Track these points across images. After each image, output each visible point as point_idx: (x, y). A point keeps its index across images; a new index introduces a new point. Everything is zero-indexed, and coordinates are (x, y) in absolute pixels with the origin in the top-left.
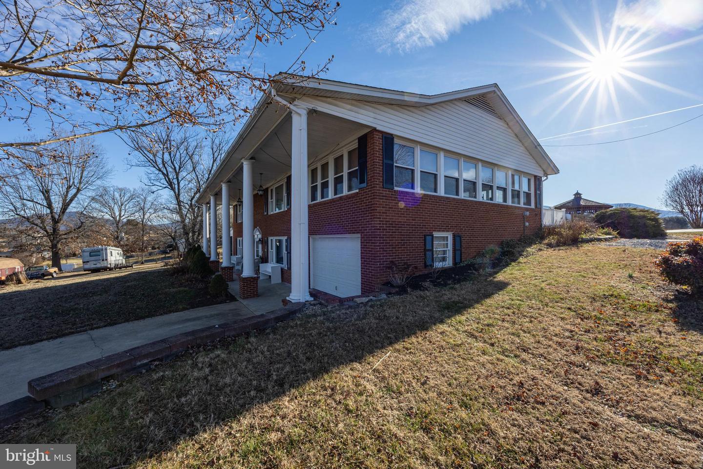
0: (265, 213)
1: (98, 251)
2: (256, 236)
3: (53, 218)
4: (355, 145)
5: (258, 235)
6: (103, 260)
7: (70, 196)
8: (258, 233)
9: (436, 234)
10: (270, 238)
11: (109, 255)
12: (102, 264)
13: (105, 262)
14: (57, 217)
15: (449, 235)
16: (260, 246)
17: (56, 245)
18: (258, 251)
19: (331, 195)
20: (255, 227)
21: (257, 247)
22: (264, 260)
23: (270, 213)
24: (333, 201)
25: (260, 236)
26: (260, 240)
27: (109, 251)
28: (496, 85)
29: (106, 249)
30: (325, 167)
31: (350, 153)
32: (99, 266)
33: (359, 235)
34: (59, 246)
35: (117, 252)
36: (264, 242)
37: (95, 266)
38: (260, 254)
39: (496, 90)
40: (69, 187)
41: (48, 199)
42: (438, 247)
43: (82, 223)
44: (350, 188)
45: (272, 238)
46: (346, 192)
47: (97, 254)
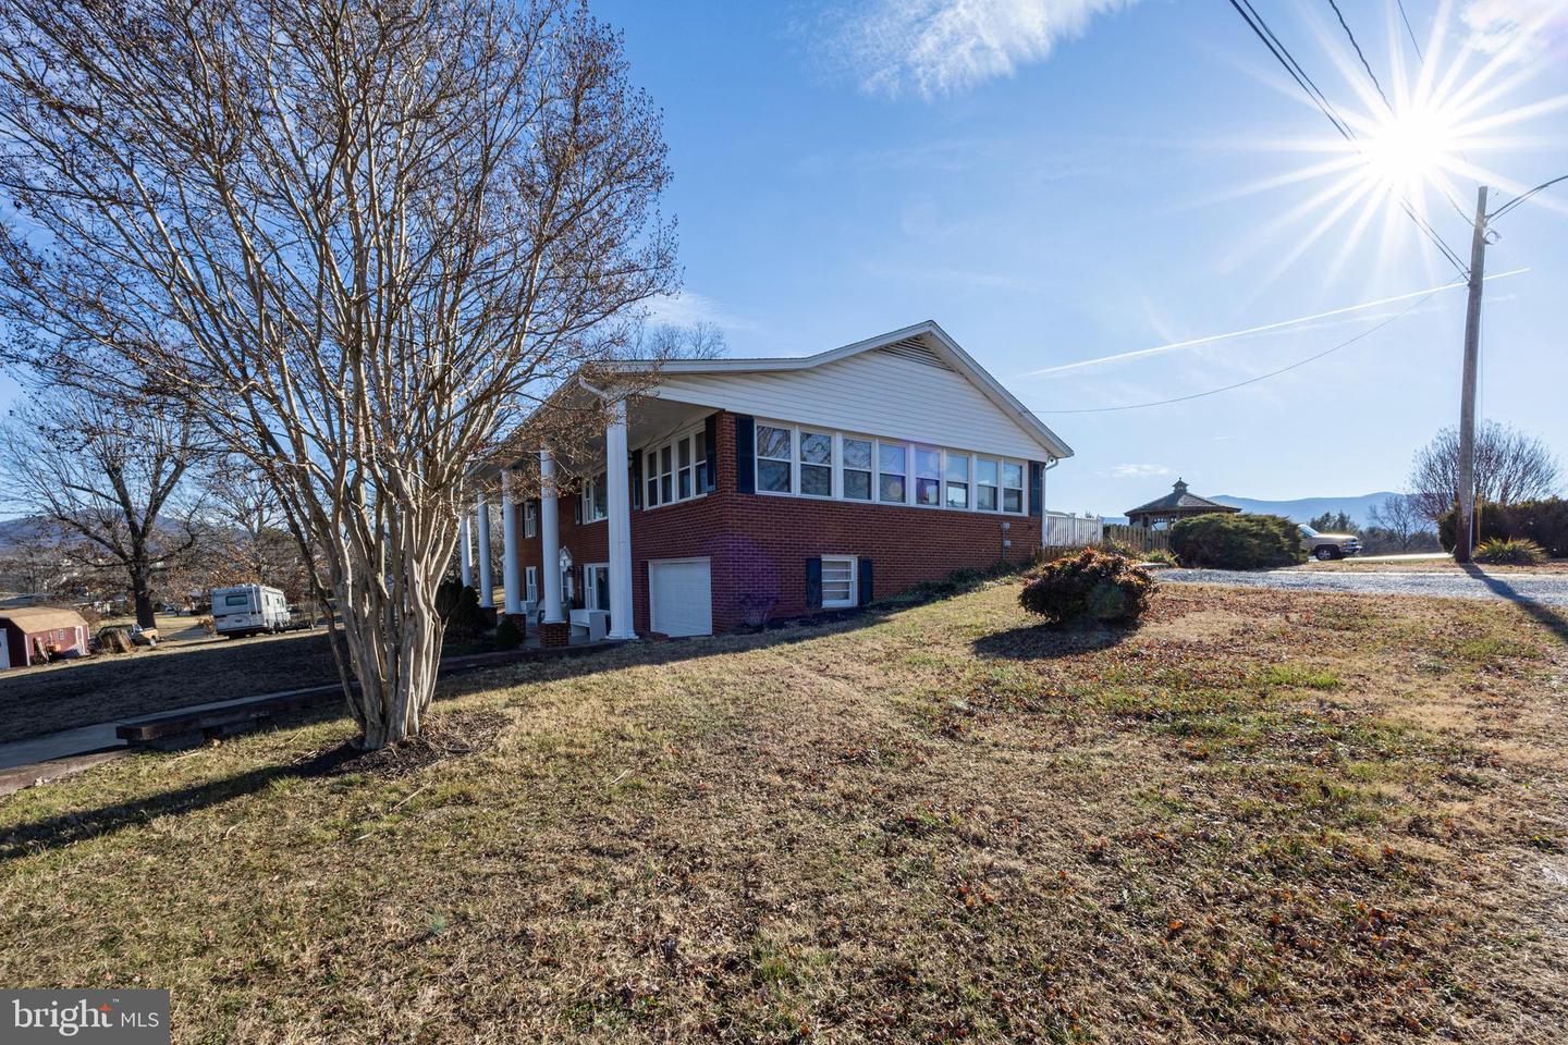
0: (578, 522)
1: (244, 594)
2: (562, 563)
3: (133, 526)
4: (702, 428)
5: (566, 562)
6: (253, 613)
7: (163, 479)
8: (566, 557)
9: (825, 558)
10: (586, 567)
11: (264, 602)
12: (254, 621)
13: (258, 616)
14: (140, 524)
15: (853, 561)
16: (570, 580)
17: (143, 583)
18: (565, 590)
19: (675, 499)
20: (561, 547)
21: (565, 584)
22: (578, 603)
23: (586, 522)
24: (677, 507)
25: (569, 563)
26: (569, 570)
27: (263, 595)
28: (932, 323)
29: (257, 591)
30: (666, 452)
31: (698, 436)
32: (245, 624)
33: (708, 559)
34: (149, 584)
35: (276, 596)
36: (576, 573)
37: (238, 625)
38: (571, 595)
39: (935, 332)
40: (160, 460)
41: (119, 485)
42: (828, 577)
43: (193, 537)
44: (699, 491)
45: (590, 565)
46: (693, 496)
47: (241, 600)
